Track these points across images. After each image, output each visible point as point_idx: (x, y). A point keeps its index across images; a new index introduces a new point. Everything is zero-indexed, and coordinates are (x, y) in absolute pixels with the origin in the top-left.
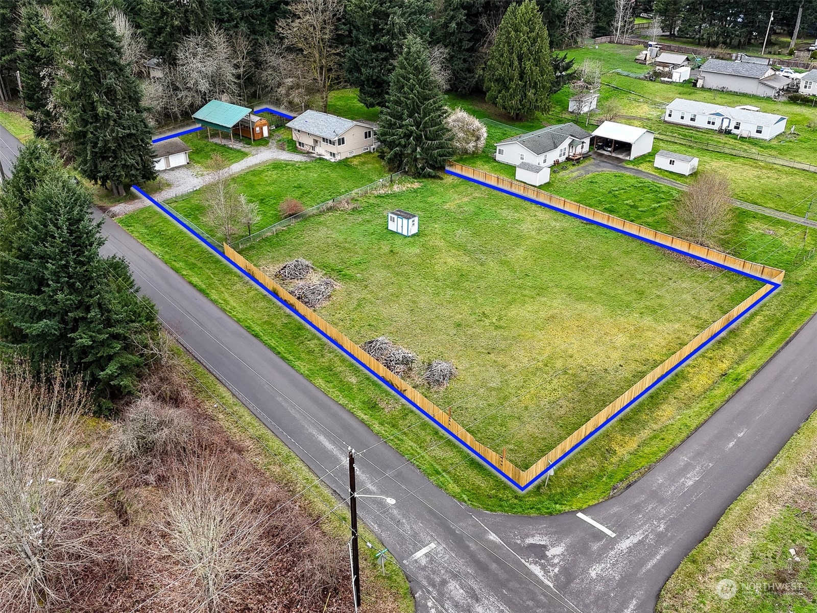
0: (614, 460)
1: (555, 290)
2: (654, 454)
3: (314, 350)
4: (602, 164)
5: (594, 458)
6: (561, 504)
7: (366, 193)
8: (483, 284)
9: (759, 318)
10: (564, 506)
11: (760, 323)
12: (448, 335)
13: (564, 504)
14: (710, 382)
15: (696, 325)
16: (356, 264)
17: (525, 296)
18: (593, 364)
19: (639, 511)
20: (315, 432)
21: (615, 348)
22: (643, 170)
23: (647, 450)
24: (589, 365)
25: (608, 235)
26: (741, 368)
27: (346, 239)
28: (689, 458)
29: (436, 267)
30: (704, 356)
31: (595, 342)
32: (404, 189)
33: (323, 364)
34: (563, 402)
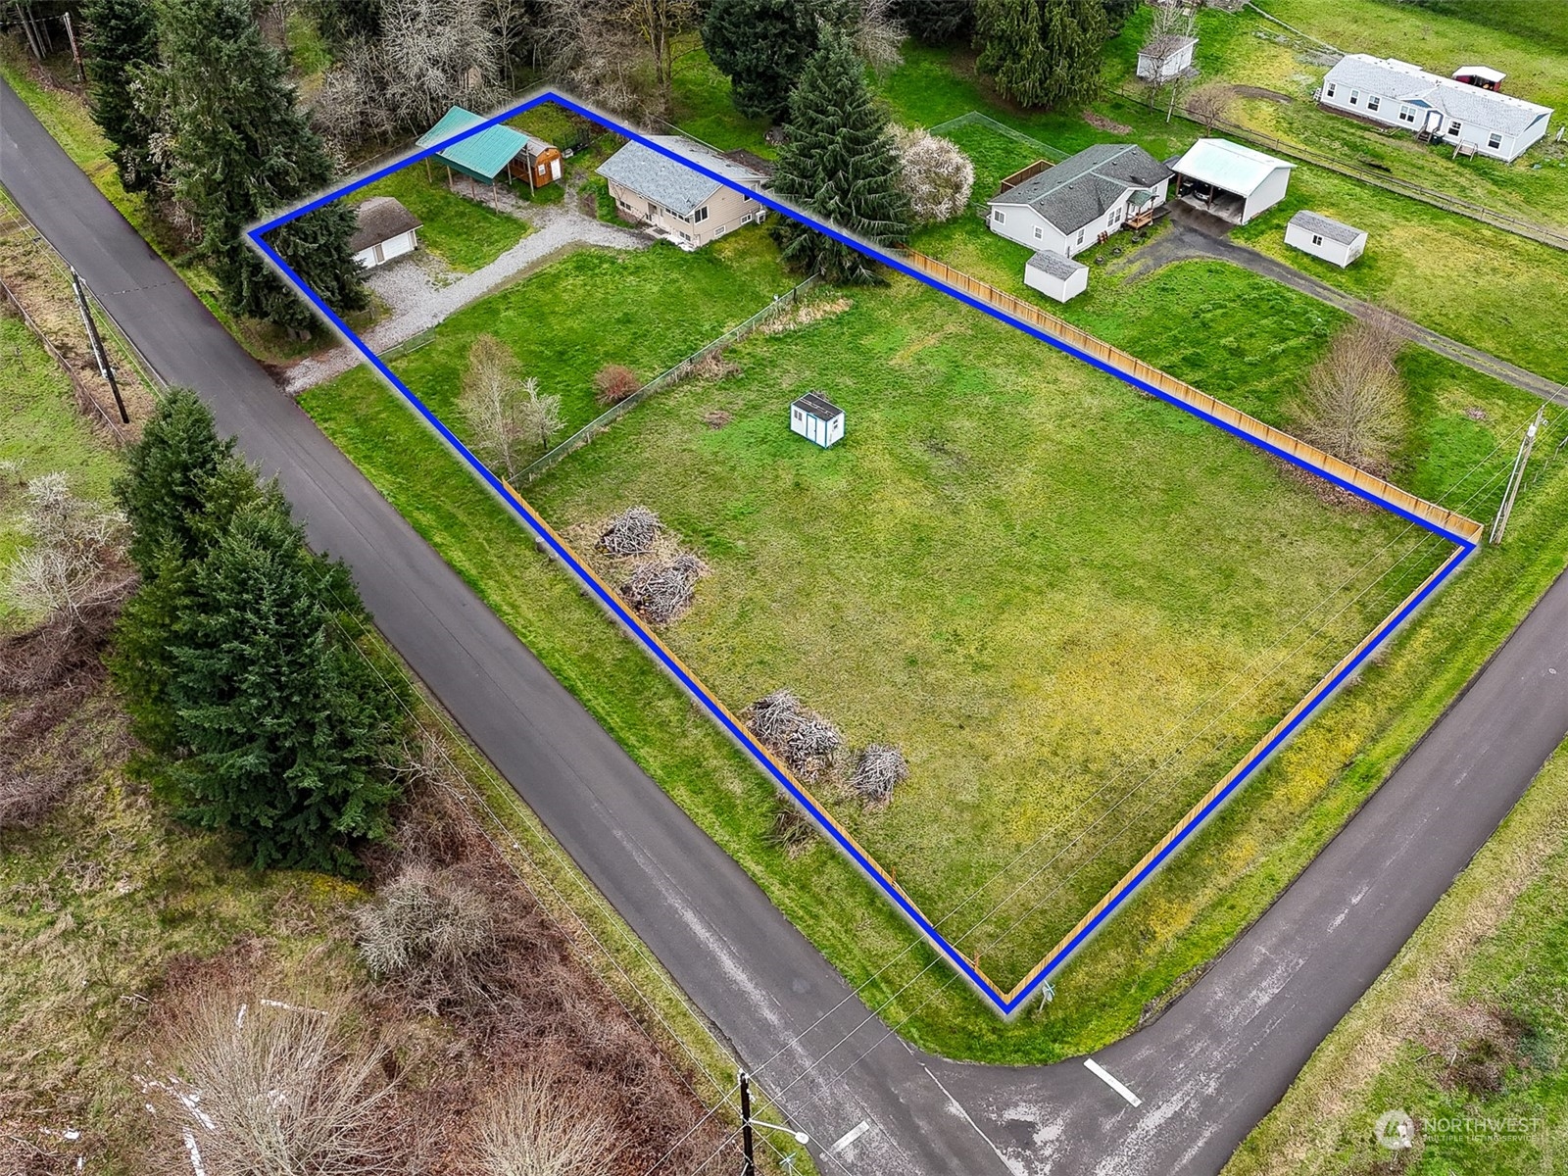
0: (1152, 950)
1: (1081, 573)
2: (1215, 939)
3: (670, 721)
4: (1188, 238)
5: (1119, 950)
6: (1062, 1042)
7: (750, 331)
8: (955, 559)
9: (1424, 634)
10: (1067, 1046)
11: (1425, 645)
12: (894, 684)
13: (1067, 1043)
14: (1322, 782)
15: (1314, 652)
16: (735, 517)
17: (1028, 589)
18: (1133, 748)
19: (1179, 1057)
20: (677, 904)
21: (1171, 711)
22: (1264, 253)
23: (1205, 930)
24: (1126, 751)
25: (1182, 427)
26: (1378, 751)
27: (715, 454)
28: (1268, 949)
29: (874, 523)
30: (1319, 726)
31: (1140, 699)
32: (819, 317)
33: (686, 752)
34: (1078, 835)
